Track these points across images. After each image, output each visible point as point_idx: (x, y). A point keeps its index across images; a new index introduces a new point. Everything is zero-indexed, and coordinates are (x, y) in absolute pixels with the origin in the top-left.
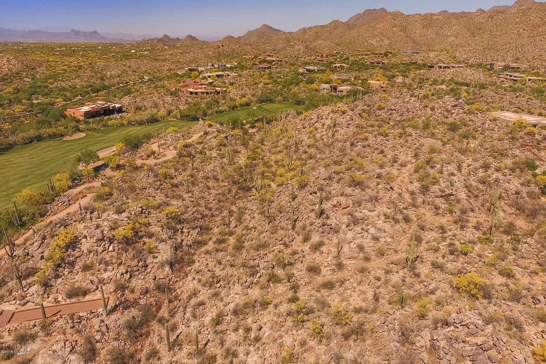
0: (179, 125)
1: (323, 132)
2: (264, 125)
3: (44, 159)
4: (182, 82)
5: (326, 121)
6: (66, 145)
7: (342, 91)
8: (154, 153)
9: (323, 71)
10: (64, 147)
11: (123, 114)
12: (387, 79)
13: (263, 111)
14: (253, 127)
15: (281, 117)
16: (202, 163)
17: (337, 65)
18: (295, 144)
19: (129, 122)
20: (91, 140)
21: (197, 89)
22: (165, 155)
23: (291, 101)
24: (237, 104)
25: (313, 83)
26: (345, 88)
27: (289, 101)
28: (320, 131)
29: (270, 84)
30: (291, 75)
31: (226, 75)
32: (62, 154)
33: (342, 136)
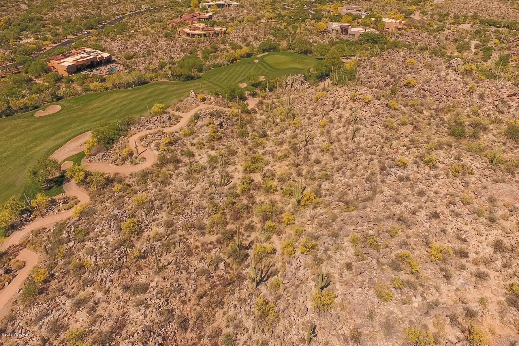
0: (169, 89)
1: (340, 127)
2: (266, 92)
3: (5, 152)
4: (179, 17)
5: (344, 112)
6: (37, 125)
7: (354, 37)
8: (131, 154)
10: (33, 130)
11: (112, 65)
12: (403, 16)
13: (265, 67)
14: (253, 95)
15: (286, 83)
16: (188, 179)
19: (113, 84)
20: (67, 117)
21: (194, 30)
23: (296, 49)
24: (236, 55)
25: (320, 20)
26: (357, 30)
27: (294, 50)
28: (336, 126)
29: (273, 19)
30: (296, 5)
31: (227, 4)
32: (27, 144)
33: (364, 139)
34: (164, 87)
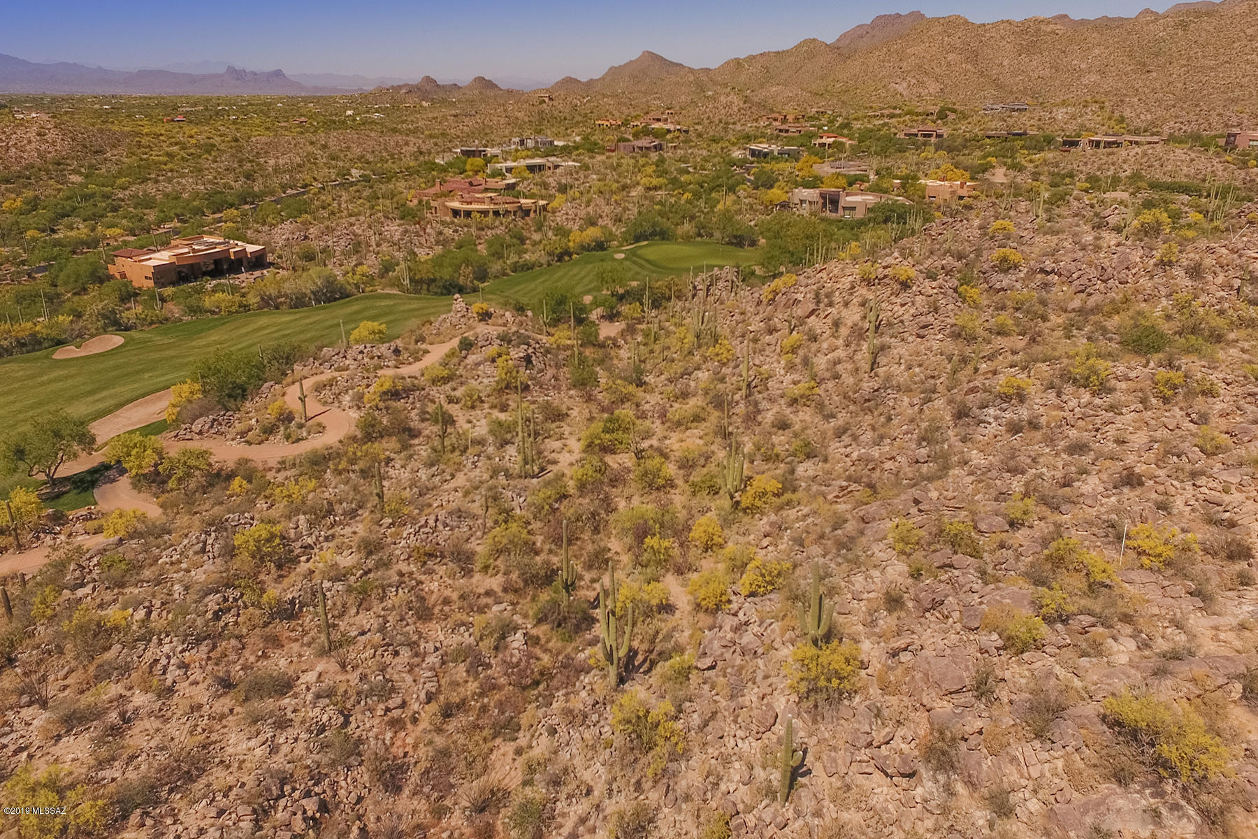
0: (404, 308)
1: (837, 348)
2: (643, 311)
4: (438, 184)
5: (845, 313)
6: (53, 375)
7: (854, 209)
8: (287, 418)
9: (794, 156)
10: (43, 384)
11: (265, 272)
12: (967, 175)
13: (642, 267)
14: (612, 317)
15: (695, 287)
17: (824, 140)
18: (744, 386)
19: (262, 299)
20: (135, 359)
21: (471, 203)
22: (321, 428)
23: (717, 234)
24: (571, 244)
25: (771, 187)
26: (859, 199)
27: (712, 235)
28: (825, 345)
29: (660, 188)
30: (714, 165)
31: (551, 165)
32: (20, 412)
33: (903, 367)
34: (391, 302)
